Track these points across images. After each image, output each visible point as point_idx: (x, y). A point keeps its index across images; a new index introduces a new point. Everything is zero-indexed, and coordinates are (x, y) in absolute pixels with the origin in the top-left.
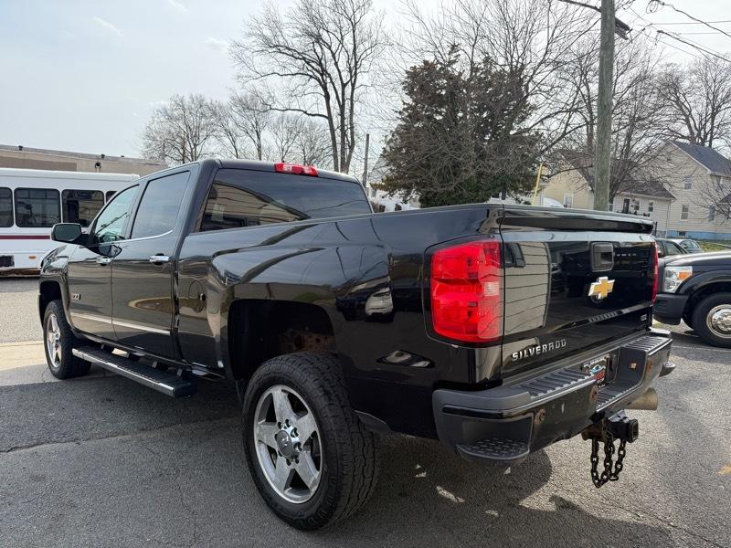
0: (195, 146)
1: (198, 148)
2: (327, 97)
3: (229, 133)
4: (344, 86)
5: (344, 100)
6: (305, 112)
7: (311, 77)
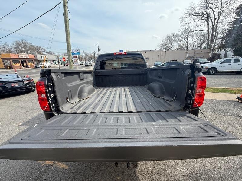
0: (171, 45)
1: (172, 45)
2: (208, 24)
3: (180, 40)
4: (215, 19)
5: (214, 23)
6: (200, 30)
7: (203, 20)
